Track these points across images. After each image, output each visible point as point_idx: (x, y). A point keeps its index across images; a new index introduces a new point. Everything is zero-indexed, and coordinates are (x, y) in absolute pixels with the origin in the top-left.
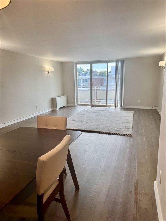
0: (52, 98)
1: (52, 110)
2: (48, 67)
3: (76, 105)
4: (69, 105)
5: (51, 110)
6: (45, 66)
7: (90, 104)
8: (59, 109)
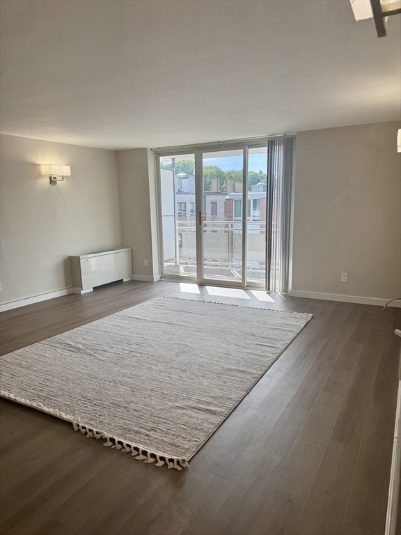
0: (70, 257)
1: (68, 295)
2: (52, 164)
3: (156, 277)
4: (137, 277)
5: (63, 293)
6: (39, 163)
7: (194, 275)
8: (92, 290)
